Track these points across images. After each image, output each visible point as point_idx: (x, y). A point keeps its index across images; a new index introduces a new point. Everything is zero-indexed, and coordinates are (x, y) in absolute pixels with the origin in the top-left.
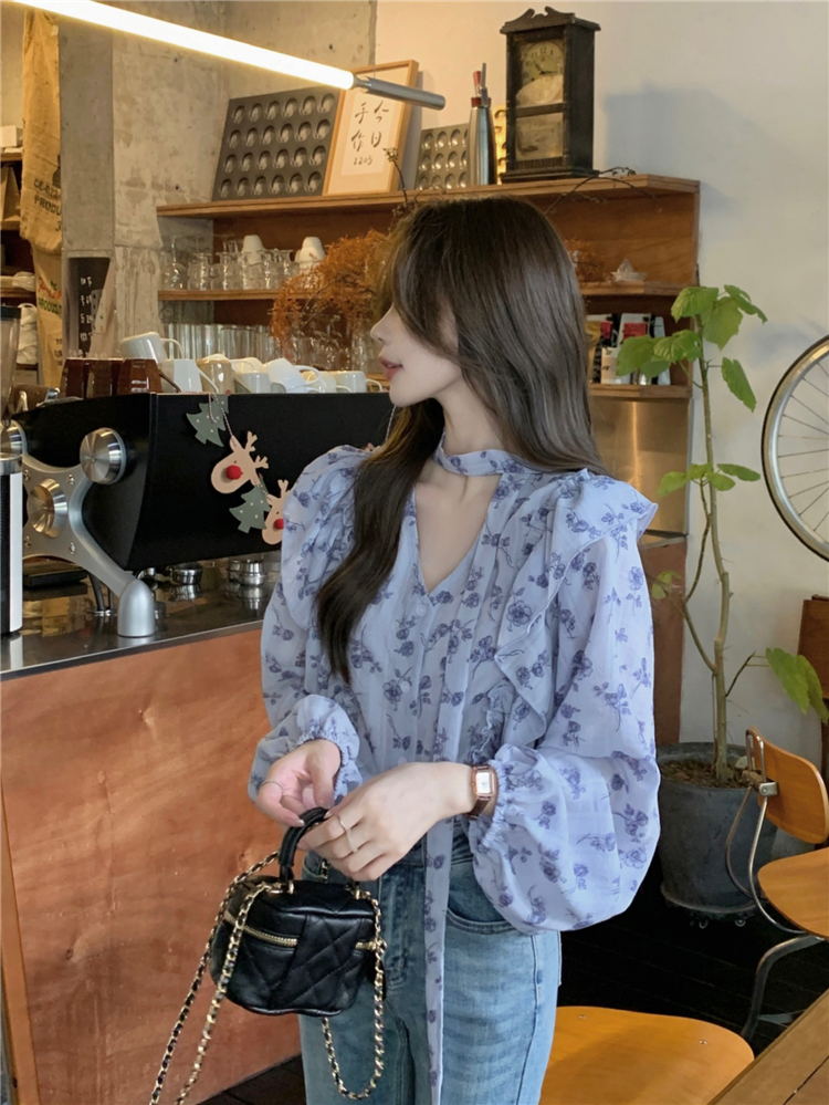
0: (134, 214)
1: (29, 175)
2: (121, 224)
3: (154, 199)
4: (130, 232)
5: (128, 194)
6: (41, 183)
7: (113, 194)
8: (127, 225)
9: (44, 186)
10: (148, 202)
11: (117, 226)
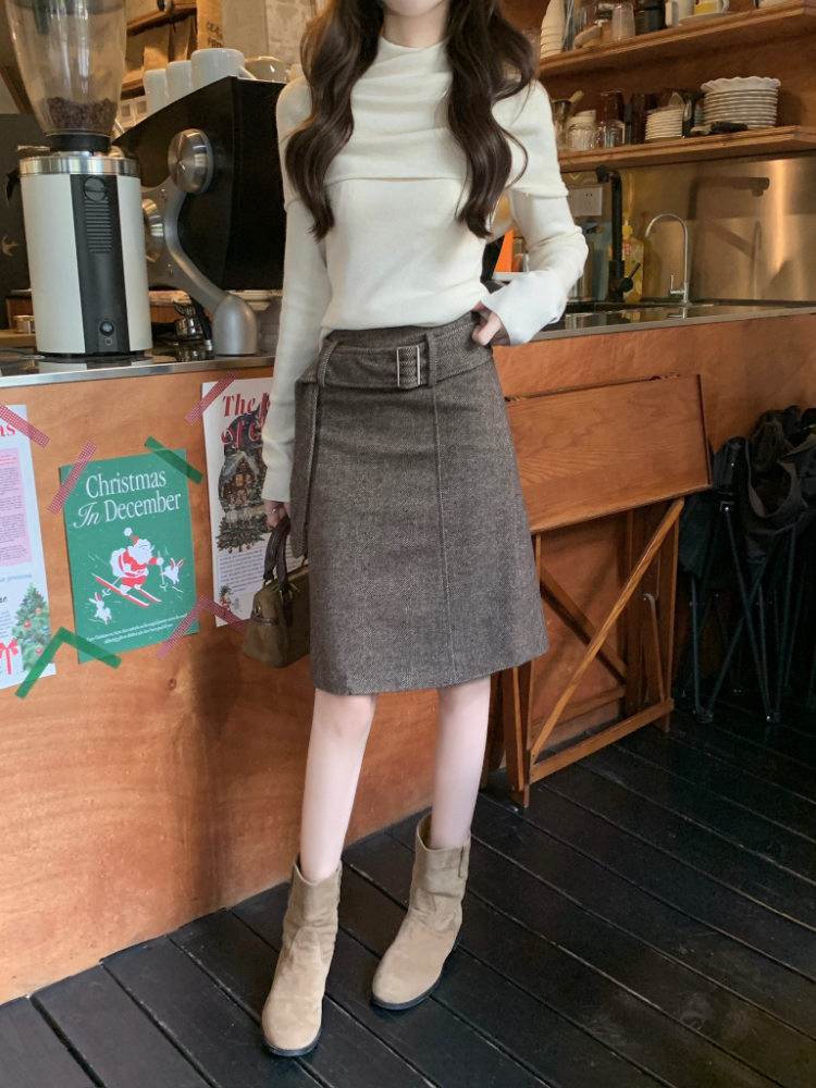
0: (286, 30)
1: (202, 18)
2: (274, 40)
3: (304, 14)
4: (283, 47)
5: (279, 8)
6: (212, 25)
7: (265, 8)
8: (280, 41)
9: (214, 28)
10: (298, 18)
11: (270, 42)
